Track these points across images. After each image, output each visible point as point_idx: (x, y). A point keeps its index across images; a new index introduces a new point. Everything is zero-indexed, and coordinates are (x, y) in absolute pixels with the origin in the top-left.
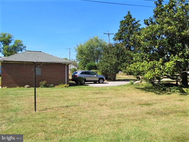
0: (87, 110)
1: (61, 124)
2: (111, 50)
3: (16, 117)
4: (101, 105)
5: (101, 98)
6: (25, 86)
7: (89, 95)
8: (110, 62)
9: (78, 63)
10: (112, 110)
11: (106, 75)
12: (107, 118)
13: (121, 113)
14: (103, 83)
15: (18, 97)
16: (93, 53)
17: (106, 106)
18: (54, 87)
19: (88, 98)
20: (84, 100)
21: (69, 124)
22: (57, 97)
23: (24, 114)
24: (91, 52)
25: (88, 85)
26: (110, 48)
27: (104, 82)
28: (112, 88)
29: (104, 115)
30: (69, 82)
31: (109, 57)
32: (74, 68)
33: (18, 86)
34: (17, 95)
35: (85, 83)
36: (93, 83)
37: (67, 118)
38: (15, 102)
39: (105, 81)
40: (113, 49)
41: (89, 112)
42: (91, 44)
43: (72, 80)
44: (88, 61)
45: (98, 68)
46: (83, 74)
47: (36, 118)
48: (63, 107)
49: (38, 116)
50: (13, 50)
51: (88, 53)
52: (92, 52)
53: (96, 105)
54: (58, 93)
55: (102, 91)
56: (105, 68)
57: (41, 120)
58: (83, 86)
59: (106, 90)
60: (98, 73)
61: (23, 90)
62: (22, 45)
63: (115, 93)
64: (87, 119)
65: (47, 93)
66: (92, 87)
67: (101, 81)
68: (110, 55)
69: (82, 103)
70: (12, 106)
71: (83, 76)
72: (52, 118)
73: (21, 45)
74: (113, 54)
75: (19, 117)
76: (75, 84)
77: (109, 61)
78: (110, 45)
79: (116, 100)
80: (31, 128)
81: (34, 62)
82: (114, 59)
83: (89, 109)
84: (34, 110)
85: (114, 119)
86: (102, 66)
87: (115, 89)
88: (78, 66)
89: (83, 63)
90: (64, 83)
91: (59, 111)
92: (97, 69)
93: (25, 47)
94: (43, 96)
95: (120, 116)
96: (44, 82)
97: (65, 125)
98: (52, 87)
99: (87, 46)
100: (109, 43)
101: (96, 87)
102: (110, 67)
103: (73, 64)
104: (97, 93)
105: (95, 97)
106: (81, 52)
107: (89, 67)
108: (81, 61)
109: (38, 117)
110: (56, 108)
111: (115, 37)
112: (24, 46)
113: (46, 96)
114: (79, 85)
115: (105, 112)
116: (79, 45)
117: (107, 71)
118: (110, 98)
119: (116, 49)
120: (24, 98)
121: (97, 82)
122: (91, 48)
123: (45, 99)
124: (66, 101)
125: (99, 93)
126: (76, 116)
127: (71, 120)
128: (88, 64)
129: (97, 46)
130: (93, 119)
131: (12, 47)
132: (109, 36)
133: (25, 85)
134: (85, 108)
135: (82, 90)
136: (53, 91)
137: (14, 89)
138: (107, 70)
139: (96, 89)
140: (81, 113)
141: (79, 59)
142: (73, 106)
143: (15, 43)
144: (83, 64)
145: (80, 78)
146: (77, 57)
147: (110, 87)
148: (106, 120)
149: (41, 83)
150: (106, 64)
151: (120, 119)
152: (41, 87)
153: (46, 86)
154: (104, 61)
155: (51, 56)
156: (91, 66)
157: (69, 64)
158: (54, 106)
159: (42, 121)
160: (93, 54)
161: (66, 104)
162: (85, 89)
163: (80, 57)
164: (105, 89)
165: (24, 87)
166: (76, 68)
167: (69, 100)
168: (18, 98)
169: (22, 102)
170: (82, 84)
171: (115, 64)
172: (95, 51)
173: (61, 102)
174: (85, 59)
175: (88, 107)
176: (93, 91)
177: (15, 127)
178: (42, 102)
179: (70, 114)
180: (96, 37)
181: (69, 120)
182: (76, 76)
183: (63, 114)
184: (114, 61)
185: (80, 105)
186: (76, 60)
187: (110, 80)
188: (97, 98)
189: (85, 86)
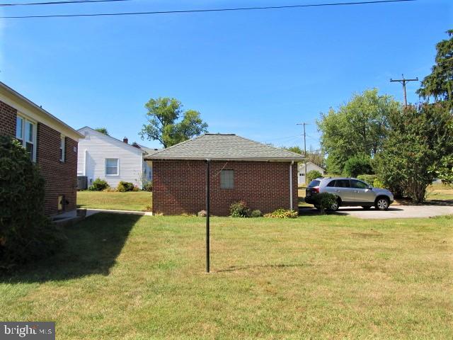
0: (328, 279)
1: (259, 308)
2: (411, 122)
3: (166, 281)
4: (370, 269)
5: (373, 249)
6: (199, 213)
7: (343, 240)
8: (409, 153)
9: (326, 157)
10: (400, 284)
11: (397, 190)
12: (381, 306)
13: (423, 295)
14: (386, 209)
15: (180, 237)
16: (364, 130)
17: (384, 271)
18: (262, 216)
19: (338, 248)
20: (327, 252)
21: (277, 311)
22: (263, 240)
23: (183, 276)
24: (358, 130)
25: (346, 214)
26: (409, 116)
27: (390, 207)
28: (410, 223)
29: (373, 295)
30: (300, 205)
31: (404, 140)
32: (314, 172)
33: (185, 212)
34: (179, 232)
35: (340, 208)
36: (361, 207)
37: (276, 294)
38: (173, 248)
39: (395, 202)
40: (415, 120)
41: (334, 283)
42: (359, 110)
43: (307, 200)
44: (350, 152)
45: (374, 169)
46: (333, 186)
47: (206, 287)
48: (272, 266)
49: (211, 283)
50: (182, 134)
51: (351, 134)
52: (362, 131)
53: (356, 267)
54: (269, 230)
55: (380, 231)
56: (392, 171)
57: (215, 294)
58: (334, 217)
59: (393, 229)
60: (375, 184)
61: (194, 221)
62: (199, 122)
63: (417, 238)
64: (326, 302)
65: (243, 231)
66: (356, 219)
67: (382, 204)
68: (409, 136)
69: (320, 259)
70: (164, 256)
71: (335, 191)
72: (240, 291)
73: (197, 122)
74: (417, 134)
75: (172, 282)
76: (315, 210)
77: (404, 153)
78: (408, 108)
79: (415, 257)
80: (191, 309)
81: (206, 161)
82: (417, 146)
83: (336, 276)
84: (205, 269)
85: (399, 309)
86: (385, 164)
87: (419, 226)
88: (325, 166)
89: (338, 158)
90: (287, 208)
91: (260, 275)
92: (373, 173)
93: (205, 125)
94: (234, 236)
95: (419, 303)
96: (239, 206)
97: (268, 310)
98: (258, 216)
99: (348, 114)
100: (404, 104)
101: (365, 220)
102: (409, 168)
103: (313, 162)
104: (365, 236)
105: (357, 246)
106: (333, 131)
107: (354, 167)
108: (334, 154)
109: (212, 285)
110: (254, 267)
111: (423, 88)
112: (203, 123)
113: (241, 237)
114: (323, 214)
115: (378, 286)
116: (327, 115)
117: (398, 178)
118: (399, 250)
119: (425, 120)
120: (191, 240)
121: (372, 207)
122: (360, 120)
123: (236, 244)
124: (282, 251)
125: (370, 235)
126: (298, 290)
127: (283, 300)
128: (351, 160)
129: (375, 115)
130: (342, 303)
131: (180, 126)
132: (404, 85)
133: (200, 211)
134: (326, 274)
135: (329, 226)
136: (258, 227)
137: (177, 217)
138: (398, 174)
139: (365, 224)
140: (314, 285)
141: (328, 149)
142: (297, 265)
143: (185, 117)
144: (339, 161)
145: (325, 195)
146: (322, 143)
147: (405, 219)
148: (375, 310)
149: (233, 206)
150: (397, 159)
151: (418, 311)
152: (234, 216)
153: (243, 214)
154: (392, 152)
155: (258, 143)
156: (358, 164)
157: (297, 163)
158: (252, 264)
159: (218, 297)
160: (364, 135)
161: (279, 261)
162: (337, 224)
163: (330, 143)
164: (390, 224)
165: (197, 215)
166: (321, 171)
167: (290, 250)
168: (180, 240)
169: (184, 249)
170: (330, 211)
171: (421, 159)
172: (368, 128)
173: (271, 255)
174: (342, 147)
175: (335, 270)
176: (356, 231)
177: (159, 305)
178: (228, 251)
179: (284, 285)
180: (371, 91)
181: (281, 299)
182: (315, 190)
183: (269, 283)
184: (420, 151)
185: (316, 263)
186: (320, 152)
187: (408, 201)
188: (363, 249)
189: (338, 216)
